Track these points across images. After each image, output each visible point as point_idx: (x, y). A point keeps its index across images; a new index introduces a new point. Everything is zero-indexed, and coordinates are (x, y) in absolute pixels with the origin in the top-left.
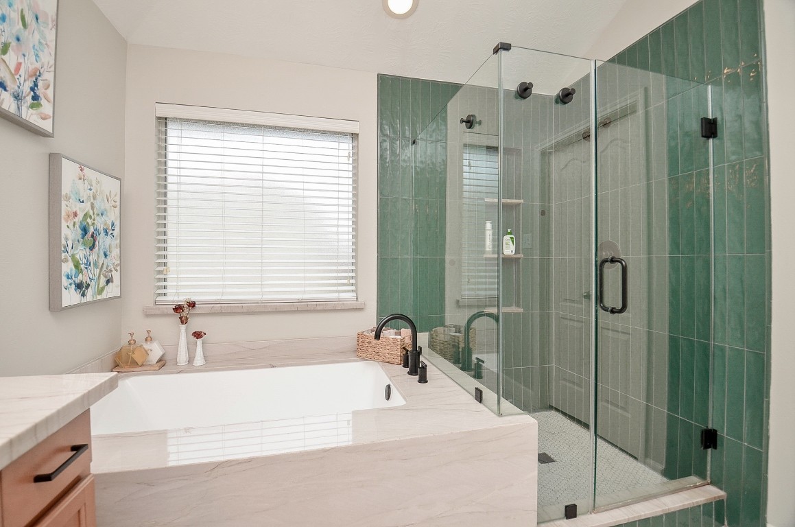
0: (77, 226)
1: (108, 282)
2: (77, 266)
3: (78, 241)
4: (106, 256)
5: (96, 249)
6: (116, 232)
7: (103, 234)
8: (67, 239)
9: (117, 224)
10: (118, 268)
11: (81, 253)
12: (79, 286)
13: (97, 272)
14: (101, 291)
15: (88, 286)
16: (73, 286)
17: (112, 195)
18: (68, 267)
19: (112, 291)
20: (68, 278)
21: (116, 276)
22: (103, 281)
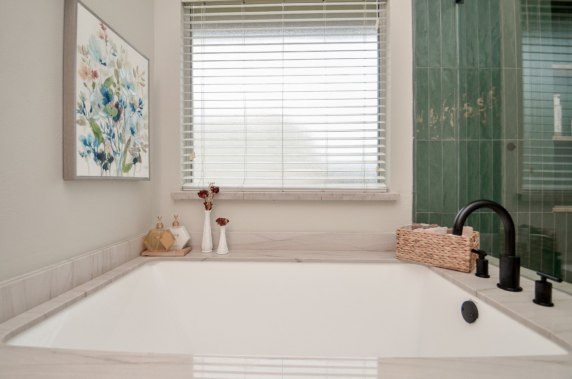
0: (98, 88)
1: (135, 160)
2: (97, 133)
3: (99, 106)
4: (133, 133)
5: (122, 121)
6: (145, 111)
7: (129, 109)
8: (83, 100)
9: (145, 103)
10: (147, 149)
11: (102, 120)
12: (100, 157)
13: (123, 147)
14: (127, 168)
15: (111, 160)
16: (92, 155)
17: (140, 72)
18: (83, 132)
19: (140, 171)
20: (85, 143)
21: (145, 157)
22: (129, 159)
